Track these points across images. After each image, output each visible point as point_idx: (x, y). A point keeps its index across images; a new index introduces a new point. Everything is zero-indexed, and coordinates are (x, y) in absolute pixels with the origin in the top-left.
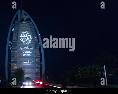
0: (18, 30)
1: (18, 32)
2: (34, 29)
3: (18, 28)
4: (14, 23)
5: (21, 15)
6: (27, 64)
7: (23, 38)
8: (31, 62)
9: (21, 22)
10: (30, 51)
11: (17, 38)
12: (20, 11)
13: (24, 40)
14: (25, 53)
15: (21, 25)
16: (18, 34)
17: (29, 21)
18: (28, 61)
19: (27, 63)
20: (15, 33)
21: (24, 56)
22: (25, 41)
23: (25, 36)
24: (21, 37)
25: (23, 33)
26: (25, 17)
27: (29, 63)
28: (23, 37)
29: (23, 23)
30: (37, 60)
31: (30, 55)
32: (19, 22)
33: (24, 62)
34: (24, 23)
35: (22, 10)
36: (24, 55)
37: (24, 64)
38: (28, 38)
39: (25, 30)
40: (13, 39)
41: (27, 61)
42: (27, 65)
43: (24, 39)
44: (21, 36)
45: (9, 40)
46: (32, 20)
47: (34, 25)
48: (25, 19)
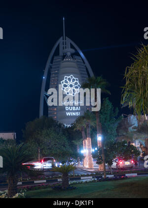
0: (58, 73)
1: (57, 77)
2: (85, 70)
3: (58, 70)
4: (52, 62)
5: (65, 46)
9: (63, 59)
11: (57, 87)
12: (63, 40)
14: (69, 111)
15: (63, 64)
16: (58, 80)
17: (76, 57)
20: (53, 78)
26: (69, 51)
29: (66, 61)
32: (60, 60)
34: (68, 61)
35: (66, 37)
36: (68, 114)
39: (68, 73)
46: (82, 54)
47: (84, 63)
48: (69, 54)
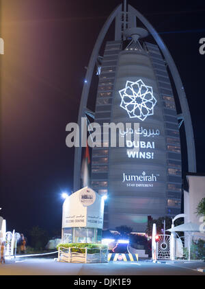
0: (113, 75)
1: (113, 81)
2: (166, 71)
3: (114, 69)
4: (101, 52)
5: (125, 23)
6: (139, 182)
7: (127, 100)
8: (152, 178)
9: (124, 48)
10: (149, 143)
11: (110, 101)
12: (123, 10)
13: (130, 107)
15: (123, 58)
16: (112, 87)
17: (149, 45)
18: (144, 173)
19: (139, 178)
20: (103, 84)
21: (129, 156)
22: (133, 110)
23: (136, 95)
24: (122, 98)
25: (129, 84)
26: (136, 33)
27: (145, 179)
28: (130, 96)
29: (130, 53)
30: (172, 171)
31: (149, 156)
32: (116, 49)
33: (131, 178)
34: (134, 53)
35: (129, 6)
36: (131, 154)
37: (130, 182)
38: (143, 99)
39: (134, 76)
40: (99, 104)
41: (140, 174)
42: (139, 185)
43: (131, 103)
44: (123, 93)
45: (85, 107)
46: (159, 40)
47: (164, 58)
48: (136, 38)
